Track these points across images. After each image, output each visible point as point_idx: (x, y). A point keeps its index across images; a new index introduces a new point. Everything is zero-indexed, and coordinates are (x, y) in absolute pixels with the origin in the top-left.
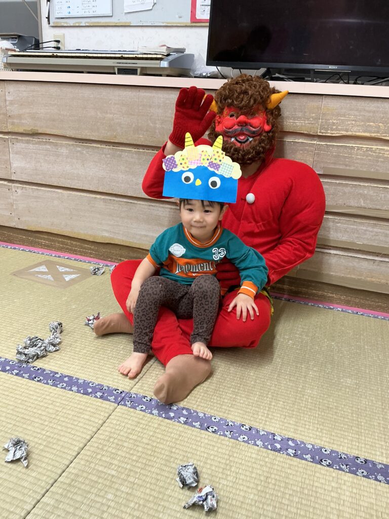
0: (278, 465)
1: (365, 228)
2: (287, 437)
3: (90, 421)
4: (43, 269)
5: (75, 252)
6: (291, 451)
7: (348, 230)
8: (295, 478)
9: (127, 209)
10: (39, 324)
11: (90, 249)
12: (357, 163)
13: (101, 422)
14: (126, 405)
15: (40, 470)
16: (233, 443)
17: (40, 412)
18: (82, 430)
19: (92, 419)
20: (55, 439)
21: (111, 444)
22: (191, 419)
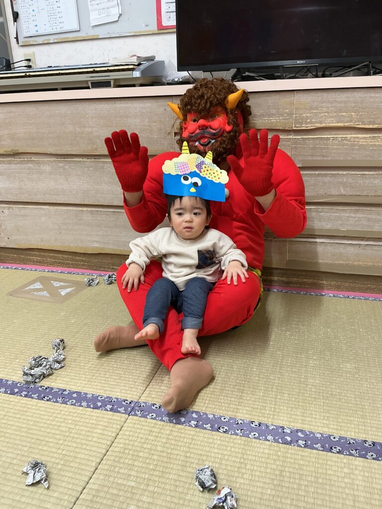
0: (291, 458)
1: (347, 215)
2: (296, 428)
3: (104, 435)
4: (38, 285)
5: (67, 266)
6: (301, 442)
7: (332, 218)
8: (308, 469)
9: (114, 219)
10: (41, 343)
11: (82, 261)
12: (334, 153)
13: (114, 435)
14: (136, 415)
15: (61, 490)
16: (245, 441)
17: (53, 431)
18: (96, 444)
19: (106, 433)
20: (72, 456)
21: (127, 455)
22: (202, 422)
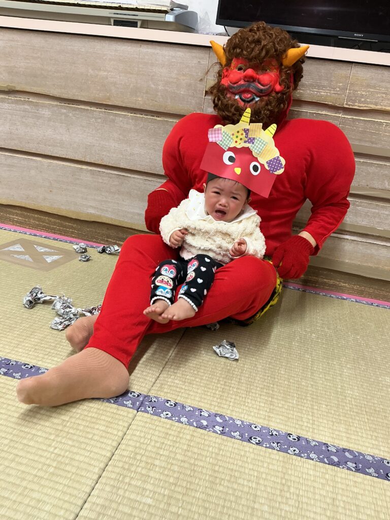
2: (341, 447)
3: (108, 433)
4: (18, 248)
5: (53, 231)
6: (350, 464)
7: (369, 214)
8: (364, 498)
9: (118, 183)
11: (72, 228)
12: (385, 141)
13: (120, 434)
14: (147, 412)
15: (55, 502)
16: (284, 457)
18: (99, 445)
19: (110, 430)
20: (67, 457)
21: (139, 462)
22: (228, 428)
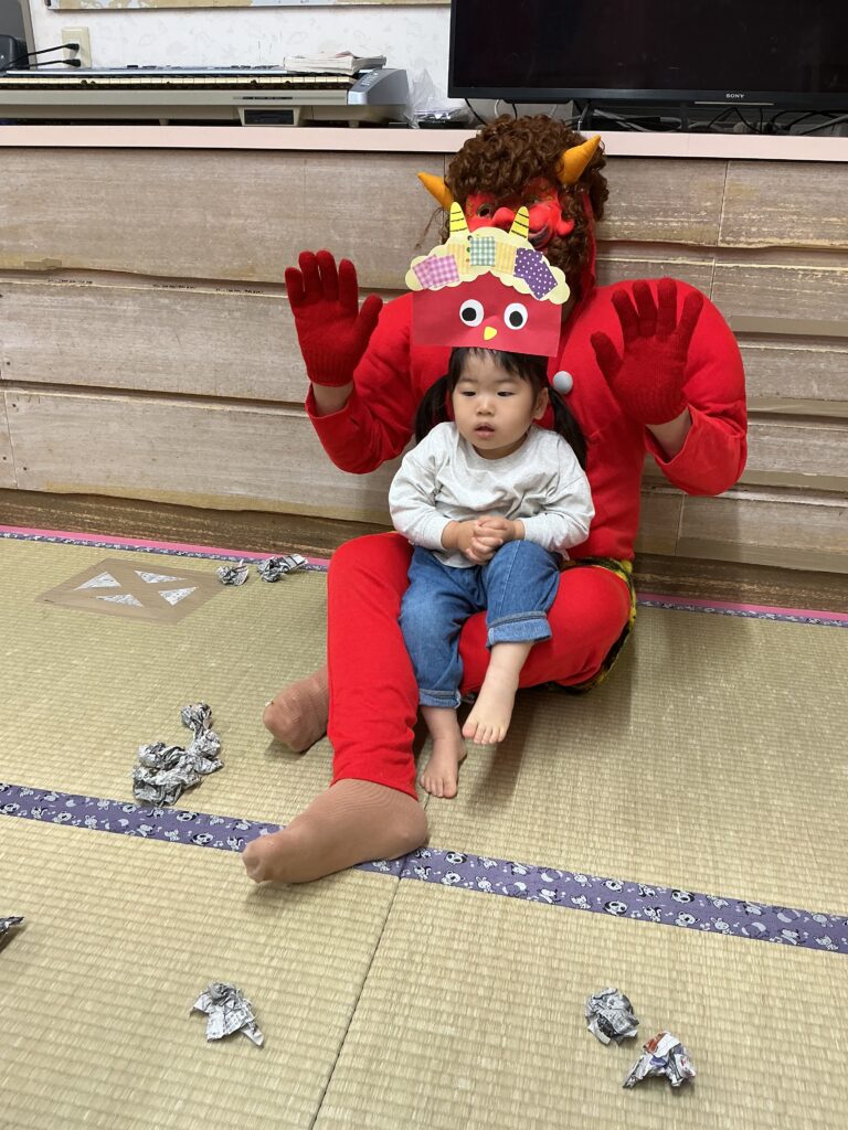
0: (776, 969)
1: (821, 443)
2: (769, 904)
3: (356, 921)
4: (107, 580)
5: (165, 536)
6: (787, 934)
7: (785, 448)
8: (817, 990)
9: (286, 433)
10: (152, 713)
11: (203, 526)
12: (803, 305)
13: (378, 921)
14: (417, 877)
15: (293, 1048)
16: (670, 933)
18: (345, 944)
19: (358, 916)
20: (295, 971)
21: (419, 968)
22: (566, 891)
